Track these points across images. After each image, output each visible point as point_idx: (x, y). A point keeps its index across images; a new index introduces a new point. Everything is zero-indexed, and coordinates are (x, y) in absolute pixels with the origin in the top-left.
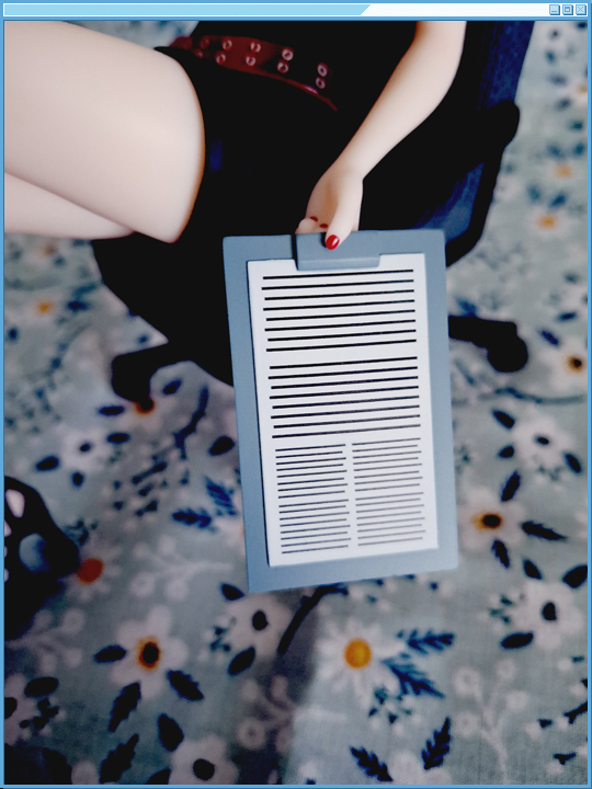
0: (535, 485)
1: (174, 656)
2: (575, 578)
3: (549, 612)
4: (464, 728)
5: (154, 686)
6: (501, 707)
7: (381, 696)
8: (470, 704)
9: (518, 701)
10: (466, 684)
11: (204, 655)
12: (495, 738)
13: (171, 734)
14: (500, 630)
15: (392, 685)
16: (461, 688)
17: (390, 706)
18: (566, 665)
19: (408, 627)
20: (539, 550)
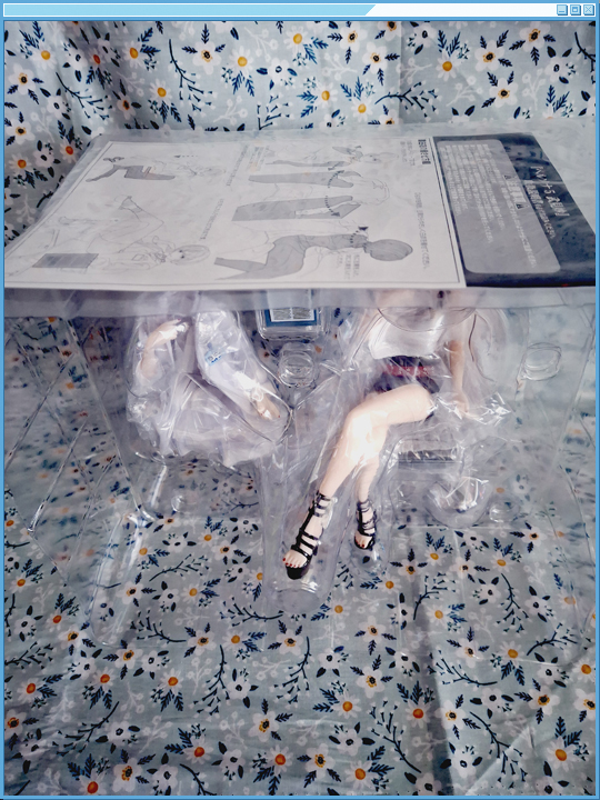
0: (475, 553)
1: (382, 629)
2: (495, 581)
3: (490, 593)
4: (476, 628)
5: (379, 640)
6: (485, 620)
7: (449, 624)
8: (475, 621)
9: (489, 618)
10: (471, 616)
11: (391, 626)
12: (486, 629)
13: (391, 652)
14: (478, 600)
15: (452, 621)
16: (472, 618)
17: (453, 627)
18: (499, 606)
19: (451, 604)
20: (482, 575)
